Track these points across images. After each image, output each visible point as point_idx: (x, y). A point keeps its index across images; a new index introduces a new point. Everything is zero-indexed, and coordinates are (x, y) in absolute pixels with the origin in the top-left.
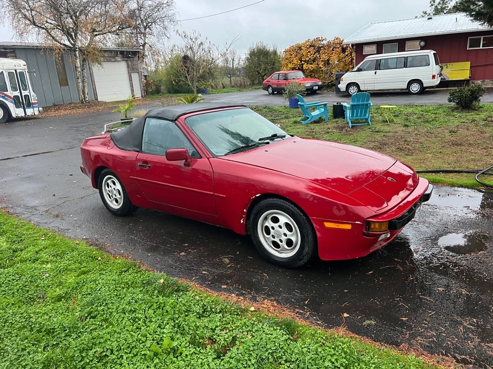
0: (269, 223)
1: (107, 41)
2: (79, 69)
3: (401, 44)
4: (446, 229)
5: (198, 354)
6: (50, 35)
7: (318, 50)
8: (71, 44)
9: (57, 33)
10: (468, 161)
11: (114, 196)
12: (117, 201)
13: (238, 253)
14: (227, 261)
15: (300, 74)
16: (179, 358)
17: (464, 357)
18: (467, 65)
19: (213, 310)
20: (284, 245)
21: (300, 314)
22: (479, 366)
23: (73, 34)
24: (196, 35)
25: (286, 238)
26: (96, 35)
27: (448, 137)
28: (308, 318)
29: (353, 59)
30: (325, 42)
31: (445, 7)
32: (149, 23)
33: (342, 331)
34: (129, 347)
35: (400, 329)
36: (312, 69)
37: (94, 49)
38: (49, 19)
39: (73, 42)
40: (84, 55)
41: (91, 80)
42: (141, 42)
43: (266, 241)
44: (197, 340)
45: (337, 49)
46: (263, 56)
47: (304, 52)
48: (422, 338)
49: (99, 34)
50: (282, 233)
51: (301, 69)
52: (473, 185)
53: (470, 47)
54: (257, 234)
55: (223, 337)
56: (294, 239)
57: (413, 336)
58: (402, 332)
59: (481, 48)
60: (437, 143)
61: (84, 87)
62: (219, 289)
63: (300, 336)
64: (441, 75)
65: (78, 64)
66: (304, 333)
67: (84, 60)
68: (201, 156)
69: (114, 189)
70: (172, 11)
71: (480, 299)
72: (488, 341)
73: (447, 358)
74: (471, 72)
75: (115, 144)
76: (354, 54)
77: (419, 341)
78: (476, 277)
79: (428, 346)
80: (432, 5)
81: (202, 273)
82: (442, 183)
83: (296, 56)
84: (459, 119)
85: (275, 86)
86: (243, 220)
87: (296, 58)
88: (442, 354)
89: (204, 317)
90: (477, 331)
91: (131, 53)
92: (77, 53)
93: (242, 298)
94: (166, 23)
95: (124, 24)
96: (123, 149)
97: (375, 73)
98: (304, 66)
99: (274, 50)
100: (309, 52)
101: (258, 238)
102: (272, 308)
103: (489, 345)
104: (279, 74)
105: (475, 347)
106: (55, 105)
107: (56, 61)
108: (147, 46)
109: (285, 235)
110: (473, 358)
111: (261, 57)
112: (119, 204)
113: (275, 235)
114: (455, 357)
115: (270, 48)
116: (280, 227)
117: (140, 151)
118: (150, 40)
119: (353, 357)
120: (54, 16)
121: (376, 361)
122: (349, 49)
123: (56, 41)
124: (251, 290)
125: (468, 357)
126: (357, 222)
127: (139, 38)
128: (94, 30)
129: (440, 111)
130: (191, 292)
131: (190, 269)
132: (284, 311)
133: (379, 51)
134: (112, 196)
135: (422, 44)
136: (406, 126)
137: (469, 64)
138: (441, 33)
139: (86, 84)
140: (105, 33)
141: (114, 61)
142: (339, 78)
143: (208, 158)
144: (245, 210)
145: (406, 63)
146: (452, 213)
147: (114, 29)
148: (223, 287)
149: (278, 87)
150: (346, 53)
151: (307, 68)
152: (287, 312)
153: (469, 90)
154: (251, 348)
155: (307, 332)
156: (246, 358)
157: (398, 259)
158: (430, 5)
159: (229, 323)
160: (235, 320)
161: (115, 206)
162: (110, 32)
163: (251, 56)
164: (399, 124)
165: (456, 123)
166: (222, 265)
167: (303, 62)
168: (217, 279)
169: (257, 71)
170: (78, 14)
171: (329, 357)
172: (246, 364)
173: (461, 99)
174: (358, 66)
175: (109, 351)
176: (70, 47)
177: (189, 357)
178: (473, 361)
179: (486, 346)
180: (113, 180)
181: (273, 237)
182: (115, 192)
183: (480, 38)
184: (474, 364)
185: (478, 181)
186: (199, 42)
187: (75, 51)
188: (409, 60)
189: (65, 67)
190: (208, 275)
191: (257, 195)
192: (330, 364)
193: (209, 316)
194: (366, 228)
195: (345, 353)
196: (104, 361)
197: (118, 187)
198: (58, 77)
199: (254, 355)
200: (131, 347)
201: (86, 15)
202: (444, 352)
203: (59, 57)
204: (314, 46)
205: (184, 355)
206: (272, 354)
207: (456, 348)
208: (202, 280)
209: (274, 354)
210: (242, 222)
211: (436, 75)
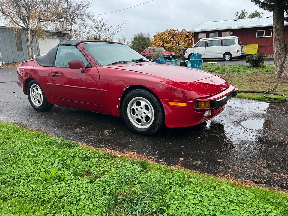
0: (135, 106)
1: (48, 26)
2: (30, 41)
3: (220, 33)
4: (246, 118)
5: (77, 180)
6: (13, 19)
7: (173, 36)
8: (26, 26)
9: (17, 19)
10: (258, 88)
11: (37, 98)
12: (39, 101)
13: (115, 129)
14: (107, 132)
15: (163, 49)
16: (62, 182)
17: (259, 180)
18: (256, 46)
19: (92, 156)
20: (144, 120)
21: (152, 158)
22: (270, 185)
23: (27, 20)
24: (101, 20)
25: (145, 115)
26: (41, 22)
27: (246, 78)
28: (156, 161)
29: (192, 41)
30: (177, 32)
31: (244, 17)
32: (74, 17)
33: (178, 167)
34: (27, 176)
35: (217, 166)
36: (169, 47)
37: (40, 29)
38: (13, 11)
39: (26, 25)
40: (34, 33)
41: (37, 49)
42: (69, 28)
43: (133, 119)
44: (78, 172)
45: (184, 36)
46: (142, 40)
47: (165, 37)
48: (232, 170)
49: (43, 21)
50: (143, 112)
51: (163, 46)
52: (261, 99)
53: (258, 36)
54: (127, 114)
55: (96, 171)
56: (150, 115)
57: (225, 169)
58: (218, 167)
59: (264, 36)
60: (240, 81)
61: (32, 52)
62: (99, 147)
63: (150, 169)
64: (242, 51)
65: (29, 38)
66: (152, 168)
67: (33, 36)
68: (92, 66)
69: (37, 93)
70: (88, 11)
71: (268, 150)
72: (274, 172)
73: (248, 181)
74: (258, 50)
75: (38, 63)
76: (193, 39)
77: (230, 172)
78: (265, 140)
79: (235, 175)
80: (237, 16)
81: (89, 139)
82: (243, 97)
83: (160, 39)
84: (253, 71)
85: (148, 55)
86: (118, 106)
87: (160, 40)
88: (245, 179)
89: (86, 160)
90: (267, 167)
91: (63, 34)
92: (29, 31)
93: (113, 151)
94: (85, 17)
95: (59, 16)
96: (43, 66)
97: (205, 49)
98: (165, 45)
99: (148, 37)
100: (168, 37)
101: (127, 117)
102: (133, 155)
103: (275, 174)
104: (150, 48)
105: (267, 175)
106: (14, 62)
107: (15, 35)
108: (73, 31)
109: (145, 113)
110: (265, 181)
111: (141, 40)
112: (40, 104)
113: (139, 114)
114: (253, 181)
115: (146, 36)
116: (142, 108)
117: (54, 66)
118: (75, 27)
119: (185, 180)
120: (16, 9)
121: (201, 182)
122: (190, 35)
123: (16, 23)
124: (120, 147)
125: (262, 180)
126: (190, 101)
127: (68, 26)
128: (40, 19)
129: (242, 68)
130: (79, 147)
131: (81, 137)
132: (141, 157)
133: (208, 36)
134: (36, 98)
135: (231, 33)
136: (222, 73)
137: (257, 45)
138: (242, 27)
139: (34, 51)
140: (47, 21)
141: (52, 38)
142: (184, 52)
143: (97, 67)
144: (119, 99)
145: (222, 43)
146: (249, 111)
147: (52, 18)
148: (102, 145)
149: (150, 56)
150: (189, 38)
151: (166, 46)
152: (143, 157)
153: (258, 56)
154: (115, 175)
155: (155, 167)
156: (110, 180)
157: (216, 131)
158: (236, 15)
159: (102, 164)
160: (107, 162)
161: (38, 105)
162: (49, 20)
163: (134, 40)
164: (218, 72)
165: (250, 72)
166: (103, 134)
167: (164, 43)
168: (99, 141)
169: (138, 49)
170: (30, 8)
171: (169, 180)
172: (110, 184)
173: (253, 61)
174: (196, 44)
175: (12, 178)
176: (25, 28)
177: (69, 181)
178: (266, 182)
179: (274, 174)
180: (37, 87)
181: (137, 115)
182: (38, 95)
183: (264, 31)
184: (267, 184)
185: (264, 96)
186: (102, 24)
187: (27, 30)
188: (224, 41)
189: (21, 39)
190: (92, 140)
191: (127, 88)
192: (169, 183)
193: (89, 160)
194: (196, 106)
195: (180, 178)
196: (7, 185)
197: (40, 91)
198: (17, 46)
199: (116, 179)
200: (28, 176)
201: (36, 9)
202: (246, 177)
203: (17, 33)
204: (171, 34)
205: (66, 179)
206: (129, 179)
207: (254, 176)
208: (89, 142)
209: (131, 179)
210: (117, 107)
211: (239, 51)
